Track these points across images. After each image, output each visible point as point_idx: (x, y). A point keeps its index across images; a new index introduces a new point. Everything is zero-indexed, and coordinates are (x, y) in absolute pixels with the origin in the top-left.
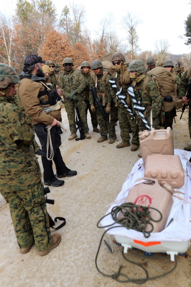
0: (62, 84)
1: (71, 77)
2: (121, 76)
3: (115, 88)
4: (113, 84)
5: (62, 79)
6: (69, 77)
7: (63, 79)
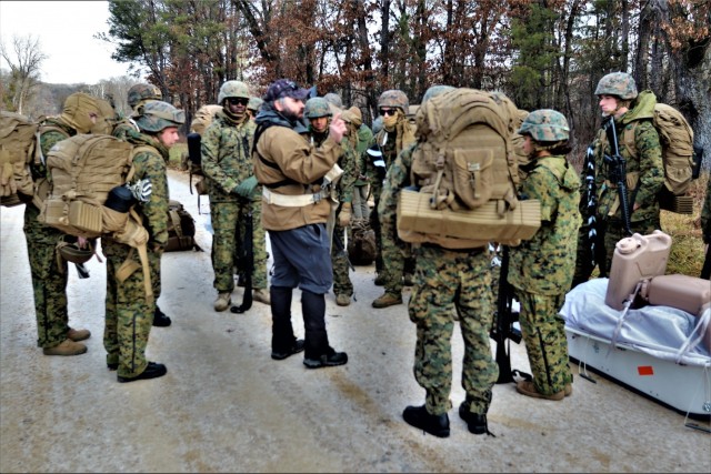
0: (215, 153)
1: (244, 135)
2: (398, 141)
3: (380, 167)
4: (378, 158)
5: (217, 140)
6: (239, 136)
7: (220, 138)
